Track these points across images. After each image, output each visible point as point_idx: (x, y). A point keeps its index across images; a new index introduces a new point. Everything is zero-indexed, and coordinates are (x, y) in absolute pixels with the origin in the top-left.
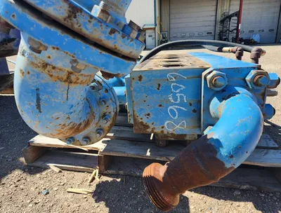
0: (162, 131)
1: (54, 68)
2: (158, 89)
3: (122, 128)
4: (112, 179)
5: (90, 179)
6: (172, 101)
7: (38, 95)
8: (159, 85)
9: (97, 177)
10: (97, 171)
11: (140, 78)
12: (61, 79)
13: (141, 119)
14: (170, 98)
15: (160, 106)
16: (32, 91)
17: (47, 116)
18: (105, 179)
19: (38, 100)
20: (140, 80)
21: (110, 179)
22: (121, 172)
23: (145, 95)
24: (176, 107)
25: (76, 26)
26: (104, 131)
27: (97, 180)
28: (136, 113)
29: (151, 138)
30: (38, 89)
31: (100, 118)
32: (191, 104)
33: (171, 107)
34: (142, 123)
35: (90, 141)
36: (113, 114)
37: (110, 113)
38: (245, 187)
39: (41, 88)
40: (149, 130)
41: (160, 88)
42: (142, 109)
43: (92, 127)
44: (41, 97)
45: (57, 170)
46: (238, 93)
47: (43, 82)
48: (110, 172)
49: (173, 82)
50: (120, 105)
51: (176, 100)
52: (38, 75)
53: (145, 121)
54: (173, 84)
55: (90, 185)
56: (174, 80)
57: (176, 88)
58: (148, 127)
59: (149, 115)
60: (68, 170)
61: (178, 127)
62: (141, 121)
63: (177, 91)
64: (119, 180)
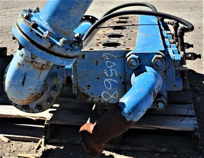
0: (100, 101)
1: (36, 63)
2: (97, 65)
3: (67, 99)
4: (56, 147)
5: (36, 147)
6: (107, 75)
7: (25, 76)
8: (97, 62)
9: (42, 145)
10: (43, 140)
11: (83, 56)
12: (38, 68)
13: (83, 90)
14: (105, 73)
15: (98, 78)
16: (23, 74)
17: (26, 88)
18: (49, 147)
19: (25, 79)
20: (83, 58)
21: (54, 147)
22: (64, 141)
23: (86, 69)
24: (110, 79)
25: (52, 50)
26: (53, 101)
27: (43, 148)
28: (79, 84)
29: (93, 109)
30: (26, 74)
31: (51, 88)
32: (121, 78)
33: (106, 80)
34: (84, 93)
35: (42, 109)
36: (61, 85)
37: (59, 85)
38: (164, 150)
39: (27, 73)
40: (89, 100)
41: (98, 64)
42: (84, 81)
43: (45, 97)
44: (26, 77)
45: (6, 140)
46: (146, 71)
47: (30, 70)
48: (54, 140)
49: (107, 60)
50: (67, 77)
51: (110, 74)
52: (28, 67)
53: (86, 91)
54: (107, 62)
55: (37, 152)
56: (108, 58)
57: (109, 64)
58: (88, 97)
59: (89, 86)
60: (16, 140)
61: (112, 96)
62: (82, 91)
63: (110, 67)
64: (62, 148)
